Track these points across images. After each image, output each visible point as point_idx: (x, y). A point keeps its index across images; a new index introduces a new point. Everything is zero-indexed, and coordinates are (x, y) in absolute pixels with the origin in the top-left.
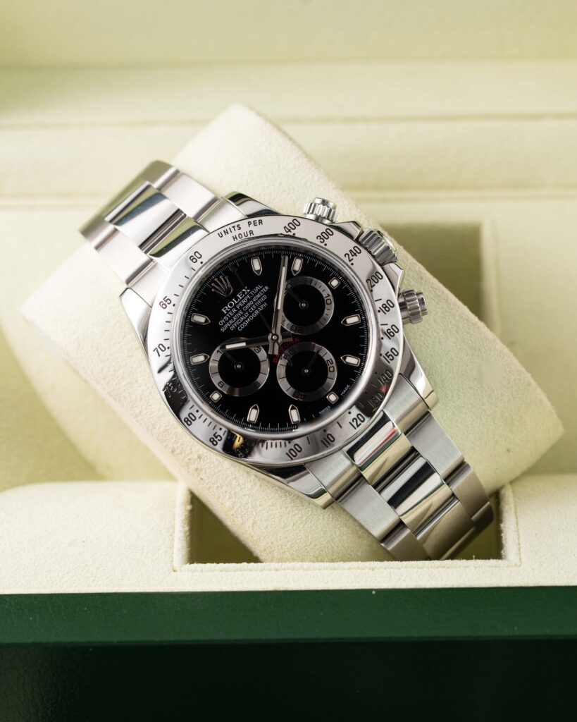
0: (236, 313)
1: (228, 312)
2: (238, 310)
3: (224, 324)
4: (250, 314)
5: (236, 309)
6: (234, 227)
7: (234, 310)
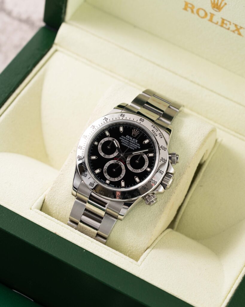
0: (128, 140)
1: (127, 138)
2: (129, 141)
3: (122, 138)
4: (129, 145)
5: (129, 140)
6: (157, 129)
7: (128, 139)
